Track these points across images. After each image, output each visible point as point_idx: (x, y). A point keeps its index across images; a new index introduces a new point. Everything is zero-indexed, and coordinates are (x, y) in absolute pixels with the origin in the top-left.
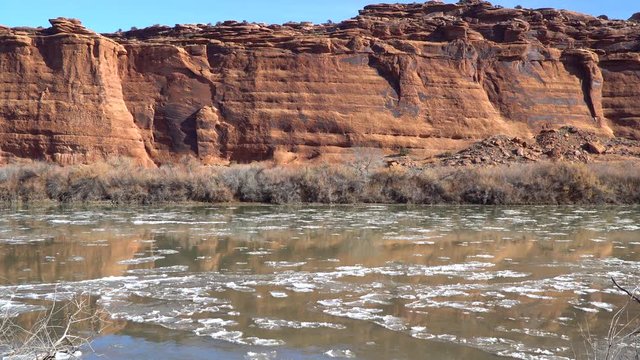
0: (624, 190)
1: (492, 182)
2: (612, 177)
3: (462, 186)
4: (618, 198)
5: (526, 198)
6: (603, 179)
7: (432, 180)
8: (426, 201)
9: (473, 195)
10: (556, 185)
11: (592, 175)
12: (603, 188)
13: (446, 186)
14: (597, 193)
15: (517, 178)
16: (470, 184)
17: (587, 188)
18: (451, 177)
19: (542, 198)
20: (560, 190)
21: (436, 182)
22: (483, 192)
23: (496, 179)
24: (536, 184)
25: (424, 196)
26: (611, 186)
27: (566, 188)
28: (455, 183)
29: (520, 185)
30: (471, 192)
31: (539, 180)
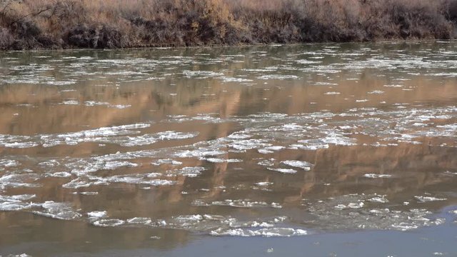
0: (260, 27)
1: (103, 19)
2: (247, 11)
3: (64, 23)
4: (254, 37)
5: (147, 38)
6: (236, 13)
7: (22, 17)
8: (15, 46)
9: (80, 36)
10: (183, 21)
11: (224, 7)
12: (237, 25)
13: (42, 25)
14: (230, 30)
15: (135, 13)
16: (75, 21)
17: (219, 24)
18: (48, 13)
19: (167, 38)
20: (188, 27)
21: (29, 19)
22: (93, 32)
23: (108, 15)
24: (158, 20)
25: (12, 39)
26: (246, 22)
27: (195, 25)
28: (55, 19)
29: (138, 22)
30: (76, 32)
31: (162, 15)
